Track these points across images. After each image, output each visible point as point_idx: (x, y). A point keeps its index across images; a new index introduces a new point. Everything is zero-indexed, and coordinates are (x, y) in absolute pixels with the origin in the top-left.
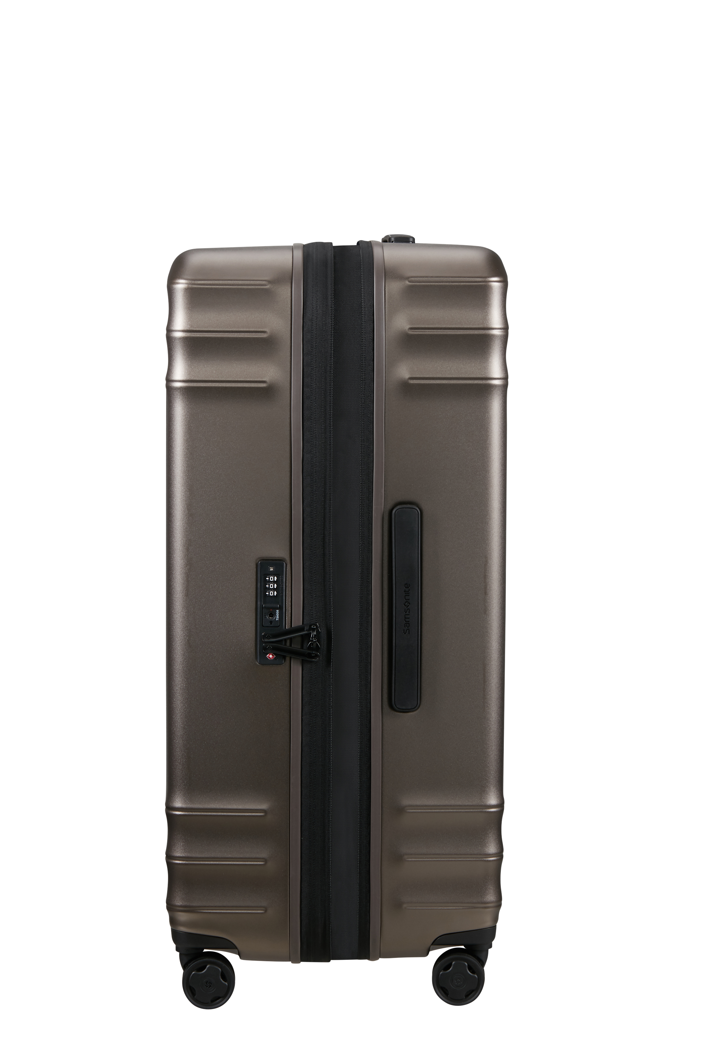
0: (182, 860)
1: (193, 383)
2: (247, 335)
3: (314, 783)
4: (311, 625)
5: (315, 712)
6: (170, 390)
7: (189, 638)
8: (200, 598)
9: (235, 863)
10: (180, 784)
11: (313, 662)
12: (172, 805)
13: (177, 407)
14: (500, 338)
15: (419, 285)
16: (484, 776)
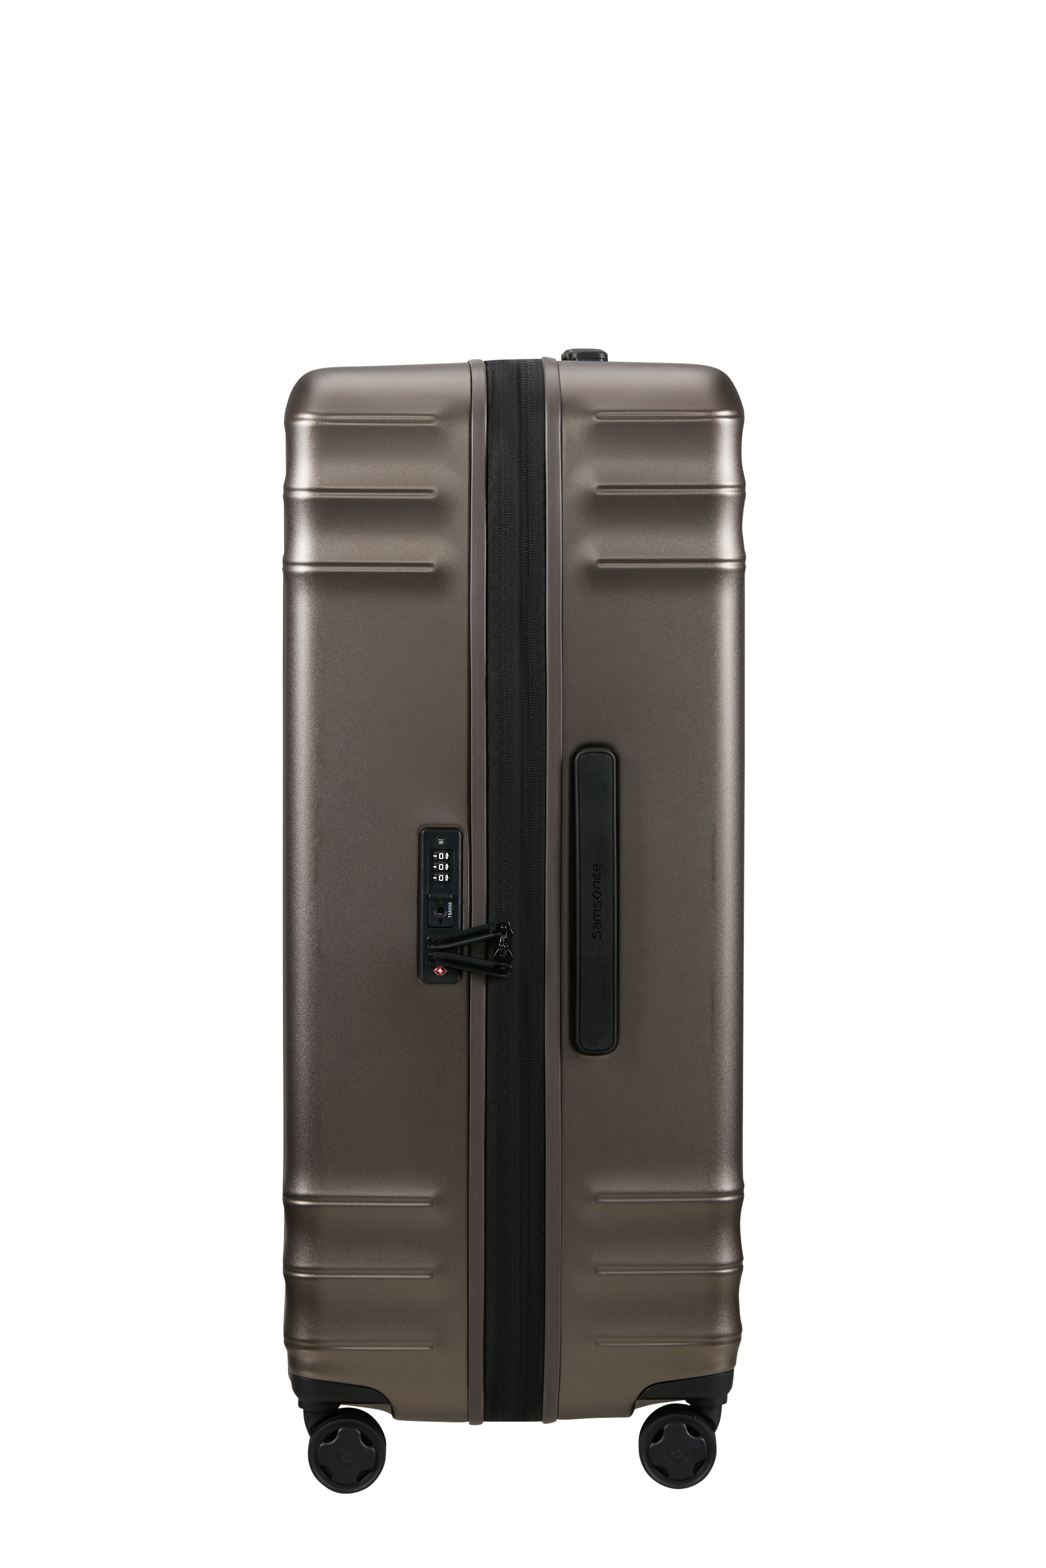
0: (309, 1273)
1: (324, 568)
2: (404, 496)
3: (504, 1158)
4: (500, 925)
5: (506, 1054)
6: (289, 578)
7: (318, 944)
8: (334, 884)
9: (387, 1277)
10: (306, 1161)
11: (503, 978)
12: (293, 1192)
13: (301, 603)
14: (733, 500)
15: (612, 423)
16: (713, 1149)
